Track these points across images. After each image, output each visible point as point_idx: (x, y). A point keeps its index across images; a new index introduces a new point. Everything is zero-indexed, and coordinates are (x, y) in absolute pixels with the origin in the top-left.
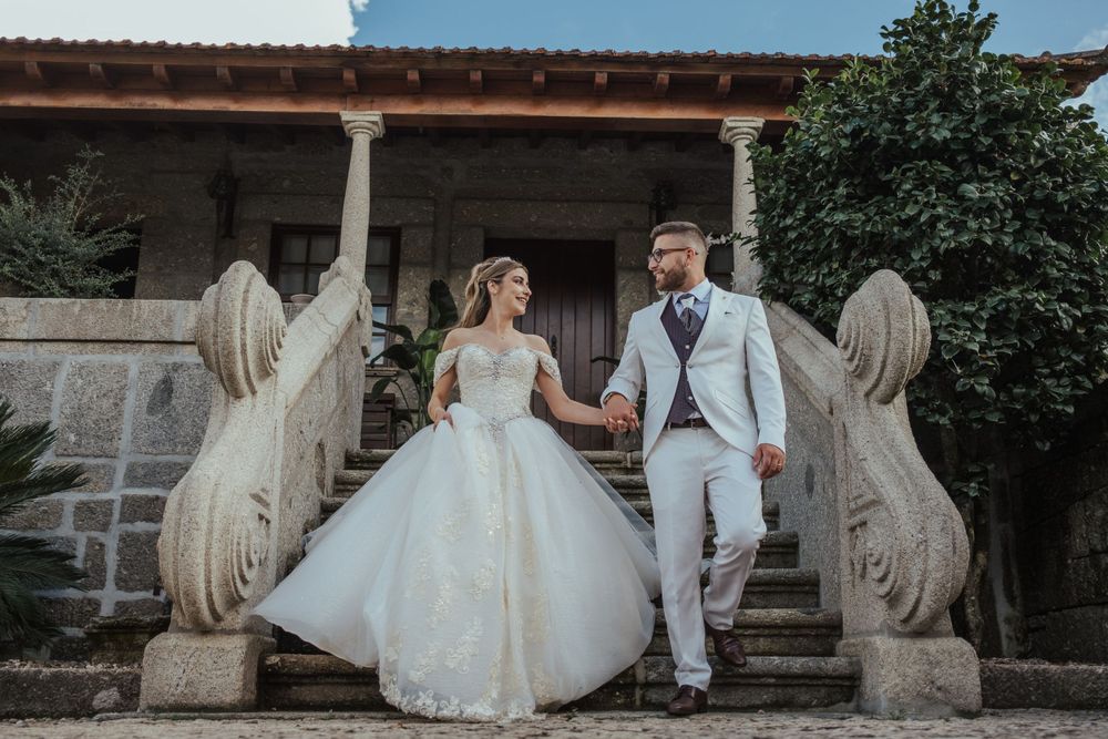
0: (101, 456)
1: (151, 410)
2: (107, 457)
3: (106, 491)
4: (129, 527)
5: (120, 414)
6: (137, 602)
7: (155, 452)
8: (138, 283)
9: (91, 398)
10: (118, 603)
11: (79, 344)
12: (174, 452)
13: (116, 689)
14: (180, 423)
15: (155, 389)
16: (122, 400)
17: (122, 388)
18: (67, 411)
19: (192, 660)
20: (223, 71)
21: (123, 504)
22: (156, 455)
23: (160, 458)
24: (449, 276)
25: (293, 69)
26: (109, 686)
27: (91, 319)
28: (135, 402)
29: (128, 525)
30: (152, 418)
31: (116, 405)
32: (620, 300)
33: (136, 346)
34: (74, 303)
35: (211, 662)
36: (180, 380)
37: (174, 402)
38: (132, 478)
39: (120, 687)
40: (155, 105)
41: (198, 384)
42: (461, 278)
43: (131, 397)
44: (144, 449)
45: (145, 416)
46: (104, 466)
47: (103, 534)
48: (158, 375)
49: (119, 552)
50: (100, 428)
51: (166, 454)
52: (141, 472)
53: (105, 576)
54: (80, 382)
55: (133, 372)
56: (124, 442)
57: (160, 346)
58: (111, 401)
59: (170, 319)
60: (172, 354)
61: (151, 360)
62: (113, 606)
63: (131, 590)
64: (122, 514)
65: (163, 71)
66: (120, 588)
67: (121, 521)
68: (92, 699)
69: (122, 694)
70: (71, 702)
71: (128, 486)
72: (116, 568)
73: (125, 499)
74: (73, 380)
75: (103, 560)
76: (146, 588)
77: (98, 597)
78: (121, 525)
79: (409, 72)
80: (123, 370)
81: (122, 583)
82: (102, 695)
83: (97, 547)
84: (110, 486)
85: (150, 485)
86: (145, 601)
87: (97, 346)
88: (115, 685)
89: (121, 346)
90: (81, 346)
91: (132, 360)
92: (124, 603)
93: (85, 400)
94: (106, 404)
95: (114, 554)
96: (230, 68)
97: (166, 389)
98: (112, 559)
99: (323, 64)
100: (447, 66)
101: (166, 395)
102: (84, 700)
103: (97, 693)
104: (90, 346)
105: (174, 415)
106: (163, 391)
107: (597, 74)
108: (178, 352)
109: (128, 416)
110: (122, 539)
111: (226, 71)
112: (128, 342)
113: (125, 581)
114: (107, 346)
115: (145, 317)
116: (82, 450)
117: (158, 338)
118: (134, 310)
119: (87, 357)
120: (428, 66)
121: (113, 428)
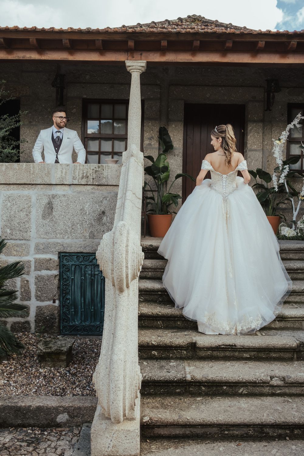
0: (22, 240)
1: (44, 217)
2: (25, 240)
3: (26, 256)
4: (39, 273)
5: (30, 219)
6: (46, 306)
7: (47, 238)
8: (21, 129)
9: (15, 212)
10: (37, 307)
11: (7, 185)
12: (56, 237)
13: (66, 413)
14: (58, 224)
15: (45, 208)
16: (30, 213)
17: (29, 207)
18: (5, 218)
19: (115, 435)
20: (66, 42)
21: (35, 262)
22: (48, 239)
23: (50, 240)
24: (168, 125)
25: (102, 40)
26: (63, 412)
27: (11, 173)
28: (36, 213)
29: (39, 272)
30: (44, 221)
31: (27, 215)
32: (249, 137)
33: (34, 186)
34: (2, 165)
35: (124, 436)
36: (56, 202)
37: (54, 213)
38: (38, 250)
39: (68, 413)
40: (31, 57)
41: (65, 204)
42: (173, 126)
43: (34, 211)
44: (42, 236)
45: (41, 220)
46: (24, 244)
47: (28, 276)
48: (45, 201)
49: (36, 284)
50: (21, 226)
51: (53, 238)
52: (42, 247)
53: (30, 295)
54: (9, 204)
55: (34, 199)
56: (33, 233)
57: (45, 186)
58: (25, 213)
59: (49, 173)
60: (51, 190)
61: (41, 193)
62: (36, 308)
63: (43, 301)
64: (35, 267)
65: (35, 41)
66: (38, 300)
67: (35, 270)
68: (56, 418)
69: (70, 416)
70: (46, 420)
71: (36, 253)
72: (35, 291)
73: (36, 261)
74: (6, 203)
75: (29, 288)
76: (49, 300)
77: (28, 304)
78: (36, 272)
79: (162, 42)
80: (29, 198)
81: (38, 298)
82: (60, 416)
83: (26, 282)
84: (28, 254)
85: (46, 253)
86: (49, 305)
87: (15, 186)
88: (66, 412)
89: (26, 186)
90: (8, 187)
91: (32, 193)
92: (40, 307)
93: (12, 213)
94: (23, 214)
95: (34, 285)
96: (70, 40)
97: (50, 207)
98: (33, 288)
99: (117, 38)
100: (182, 38)
101: (50, 210)
102: (52, 419)
103: (58, 415)
104: (12, 186)
105: (54, 219)
106: (48, 208)
107: (260, 42)
108: (54, 189)
109: (33, 220)
110: (36, 278)
111: (68, 41)
112: (30, 184)
113: (39, 297)
114: (20, 186)
115: (37, 172)
116: (13, 237)
117: (44, 183)
118: (31, 168)
119: (11, 192)
120: (172, 39)
121: (27, 226)
